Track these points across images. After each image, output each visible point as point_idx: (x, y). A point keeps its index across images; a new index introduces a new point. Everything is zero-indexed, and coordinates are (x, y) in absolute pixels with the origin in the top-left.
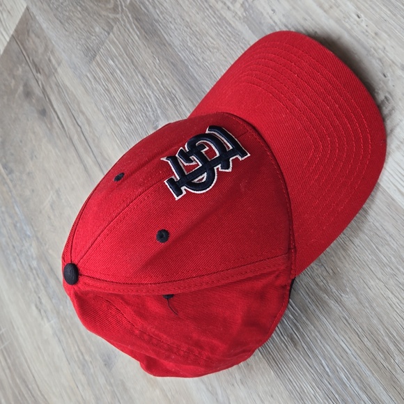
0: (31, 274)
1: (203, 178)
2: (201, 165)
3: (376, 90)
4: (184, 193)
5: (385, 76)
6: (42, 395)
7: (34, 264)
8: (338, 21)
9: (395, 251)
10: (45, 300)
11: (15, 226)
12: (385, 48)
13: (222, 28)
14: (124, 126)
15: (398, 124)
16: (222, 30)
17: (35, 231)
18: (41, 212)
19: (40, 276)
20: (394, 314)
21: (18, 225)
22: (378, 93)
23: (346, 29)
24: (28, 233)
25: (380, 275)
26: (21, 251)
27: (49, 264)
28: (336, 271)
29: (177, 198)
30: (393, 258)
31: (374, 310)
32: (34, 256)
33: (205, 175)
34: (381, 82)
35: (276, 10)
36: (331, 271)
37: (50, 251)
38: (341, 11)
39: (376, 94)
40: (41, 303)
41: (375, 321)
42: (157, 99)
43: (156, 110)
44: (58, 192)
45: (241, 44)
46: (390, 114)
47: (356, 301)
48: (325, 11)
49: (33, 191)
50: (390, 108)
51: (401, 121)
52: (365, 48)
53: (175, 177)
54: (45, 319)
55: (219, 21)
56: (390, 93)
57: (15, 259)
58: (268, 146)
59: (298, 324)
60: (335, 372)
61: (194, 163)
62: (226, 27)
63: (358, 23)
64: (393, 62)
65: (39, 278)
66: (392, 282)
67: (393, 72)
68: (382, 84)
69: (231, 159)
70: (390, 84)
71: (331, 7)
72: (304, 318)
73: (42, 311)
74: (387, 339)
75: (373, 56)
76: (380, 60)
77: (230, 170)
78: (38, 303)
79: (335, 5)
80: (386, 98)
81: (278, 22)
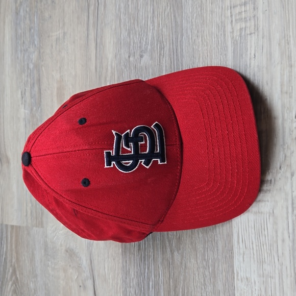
0: (26, 70)
1: (129, 163)
2: (132, 153)
3: (270, 171)
4: (112, 166)
5: (280, 168)
6: (5, 145)
7: (31, 66)
8: (283, 106)
9: (214, 258)
10: (28, 94)
11: (30, 30)
12: (293, 152)
13: (219, 32)
14: (124, 34)
15: (265, 201)
16: (218, 34)
17: (40, 46)
18: (49, 37)
19: (31, 77)
20: (192, 284)
21: (32, 31)
22: (269, 173)
23: (283, 117)
24: (36, 43)
25: (199, 261)
26: (27, 50)
27: (39, 75)
28: (180, 237)
29: (106, 167)
30: (210, 261)
31: (185, 272)
32: (33, 61)
33: (131, 161)
34: (276, 170)
35: (257, 57)
36: (178, 235)
37: (43, 69)
38: (290, 101)
39: (267, 173)
40: (25, 94)
41: (182, 278)
42: (153, 37)
43: (148, 45)
44: (65, 34)
45: (222, 57)
46: (266, 192)
47: (180, 260)
48: (281, 91)
49: (50, 17)
50: (268, 188)
51: (268, 201)
52: (284, 140)
53: (113, 152)
54: (23, 106)
55: (220, 24)
56: (275, 180)
57: (21, 51)
58: (182, 163)
59: (146, 243)
60: (149, 279)
61: (129, 149)
62: (221, 34)
63: (292, 120)
64: (291, 165)
65: (30, 78)
66: (201, 270)
67: (286, 171)
68: (274, 171)
69: (153, 159)
70: (279, 175)
71: (287, 93)
72: (151, 243)
73: (23, 99)
74: (181, 290)
75: (284, 149)
76: (285, 156)
77: (148, 167)
78: (23, 92)
79: (290, 94)
80: (271, 180)
81: (252, 67)
